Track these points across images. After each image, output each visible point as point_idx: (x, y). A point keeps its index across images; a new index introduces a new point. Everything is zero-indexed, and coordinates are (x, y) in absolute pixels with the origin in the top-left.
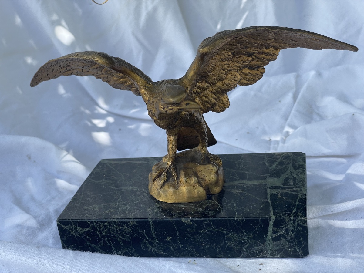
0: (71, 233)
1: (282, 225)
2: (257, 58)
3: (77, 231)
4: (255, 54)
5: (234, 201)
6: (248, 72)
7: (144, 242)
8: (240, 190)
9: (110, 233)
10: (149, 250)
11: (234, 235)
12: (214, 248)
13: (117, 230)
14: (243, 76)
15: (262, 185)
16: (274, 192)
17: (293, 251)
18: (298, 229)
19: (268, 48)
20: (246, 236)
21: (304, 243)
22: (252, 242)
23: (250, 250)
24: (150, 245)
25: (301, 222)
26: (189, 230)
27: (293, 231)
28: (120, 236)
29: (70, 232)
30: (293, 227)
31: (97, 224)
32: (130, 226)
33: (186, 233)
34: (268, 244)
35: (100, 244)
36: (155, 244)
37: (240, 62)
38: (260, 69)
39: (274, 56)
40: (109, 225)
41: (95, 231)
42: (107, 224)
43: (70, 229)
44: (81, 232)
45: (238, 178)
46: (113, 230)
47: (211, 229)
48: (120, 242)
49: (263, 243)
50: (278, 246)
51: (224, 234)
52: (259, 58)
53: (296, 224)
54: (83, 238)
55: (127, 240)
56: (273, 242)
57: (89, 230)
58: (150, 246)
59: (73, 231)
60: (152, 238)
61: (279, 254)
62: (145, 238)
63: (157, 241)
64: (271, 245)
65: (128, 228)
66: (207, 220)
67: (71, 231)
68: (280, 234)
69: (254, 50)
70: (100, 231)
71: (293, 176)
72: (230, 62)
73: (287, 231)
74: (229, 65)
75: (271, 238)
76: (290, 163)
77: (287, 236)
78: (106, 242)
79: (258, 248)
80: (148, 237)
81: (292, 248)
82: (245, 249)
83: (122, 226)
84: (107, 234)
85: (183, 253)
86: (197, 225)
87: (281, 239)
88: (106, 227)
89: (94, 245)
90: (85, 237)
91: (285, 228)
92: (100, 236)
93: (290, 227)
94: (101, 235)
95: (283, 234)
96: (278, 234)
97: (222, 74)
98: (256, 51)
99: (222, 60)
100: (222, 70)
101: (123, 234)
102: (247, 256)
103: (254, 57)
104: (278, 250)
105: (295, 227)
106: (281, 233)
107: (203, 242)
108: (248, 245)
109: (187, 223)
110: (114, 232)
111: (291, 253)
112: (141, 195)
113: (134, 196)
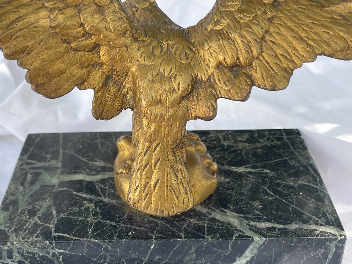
5: (101, 150)
8: (95, 165)
16: (53, 163)
45: (98, 185)
112: (219, 159)
113: (226, 157)
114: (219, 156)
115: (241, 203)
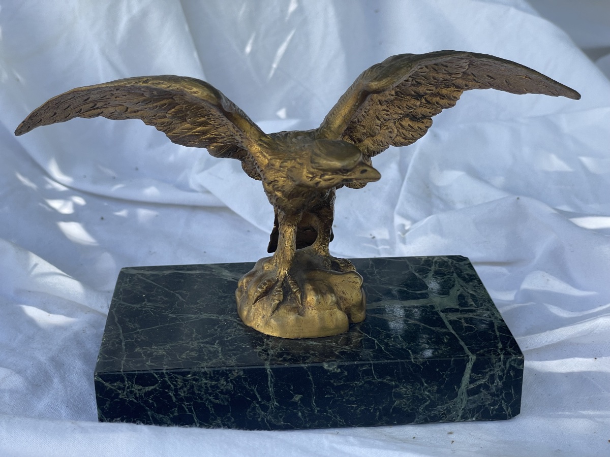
0: (120, 396)
1: (486, 369)
2: (428, 102)
3: (131, 392)
4: (426, 96)
5: (397, 334)
6: (409, 124)
7: (252, 406)
9: (193, 393)
10: (259, 419)
11: (406, 388)
12: (372, 411)
13: (206, 387)
14: (400, 131)
15: (427, 307)
16: (453, 317)
17: (497, 410)
18: (510, 374)
19: (448, 88)
20: (427, 388)
21: (515, 396)
22: (435, 398)
23: (430, 411)
24: (262, 410)
25: (515, 364)
26: (334, 382)
27: (501, 378)
28: (210, 398)
29: (119, 394)
30: (503, 371)
31: (172, 378)
32: (231, 380)
33: (328, 387)
34: (460, 400)
35: (173, 413)
36: (272, 408)
37: (404, 107)
38: (425, 121)
39: (453, 100)
40: (194, 380)
41: (166, 390)
42: (192, 376)
43: (119, 388)
44: (139, 393)
45: (381, 296)
46: (200, 387)
47: (371, 379)
48: (210, 408)
49: (451, 398)
50: (474, 402)
51: (392, 387)
52: (430, 103)
53: (508, 366)
54: (142, 404)
55: (222, 403)
56: (469, 396)
57: (155, 389)
58: (263, 413)
59: (125, 393)
60: (268, 399)
61: (475, 416)
62: (256, 398)
63: (276, 403)
64: (465, 402)
65: (228, 382)
66: (366, 364)
67: (120, 392)
68: (480, 382)
69: (427, 90)
70: (176, 390)
71: (468, 293)
72: (390, 107)
73: (492, 377)
74: (388, 111)
75: (465, 391)
76: (453, 272)
77: (490, 385)
78: (184, 409)
79: (444, 407)
80: (261, 397)
81: (496, 405)
82: (422, 410)
83: (218, 380)
84: (188, 394)
85: (317, 421)
86: (348, 373)
87: (482, 392)
88: (187, 383)
89: (161, 416)
90: (146, 402)
91: (489, 373)
92: (174, 399)
93: (497, 372)
94: (175, 397)
95: (485, 383)
96: (478, 383)
97: (375, 126)
98: (430, 90)
99: (381, 103)
100: (377, 120)
101: (217, 394)
102: (423, 421)
103: (423, 101)
104: (474, 409)
105: (505, 372)
106: (483, 381)
107: (355, 401)
108: (427, 403)
109: (331, 371)
110: (201, 391)
111: (494, 412)
112: (230, 326)
113: (219, 329)
114: (229, 330)
115: (214, 286)
